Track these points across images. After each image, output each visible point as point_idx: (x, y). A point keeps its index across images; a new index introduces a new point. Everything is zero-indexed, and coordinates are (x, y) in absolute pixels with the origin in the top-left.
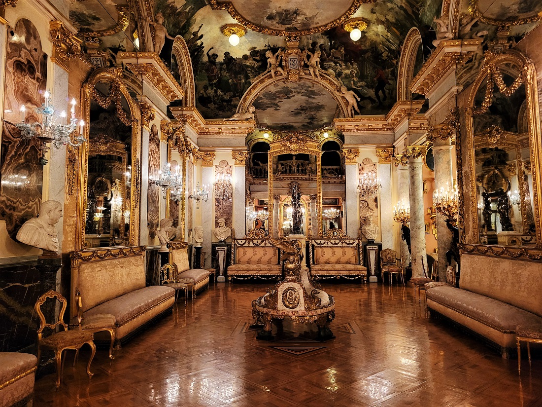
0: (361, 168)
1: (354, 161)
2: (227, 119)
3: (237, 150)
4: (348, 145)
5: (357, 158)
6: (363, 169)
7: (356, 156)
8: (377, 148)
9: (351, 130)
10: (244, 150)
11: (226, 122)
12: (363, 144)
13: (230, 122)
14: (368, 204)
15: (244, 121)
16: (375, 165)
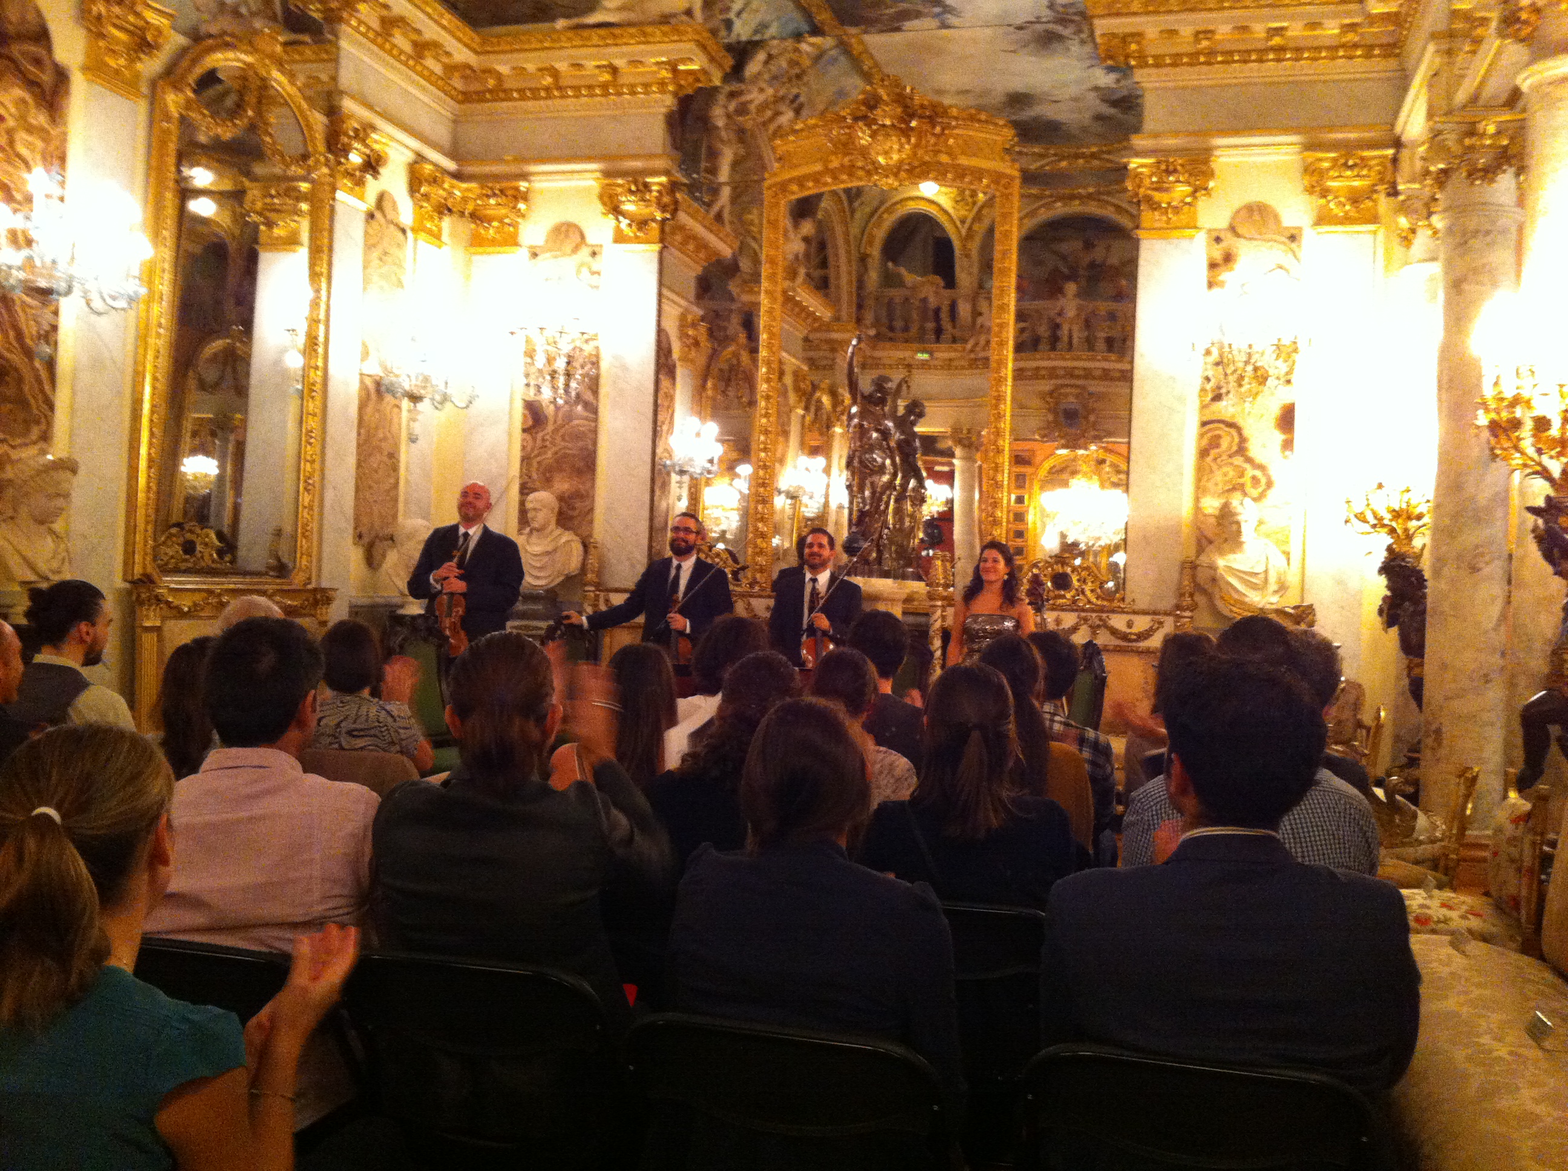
0: (1218, 255)
1: (1183, 218)
2: (575, 21)
3: (623, 174)
4: (1156, 135)
5: (1202, 203)
6: (1228, 258)
7: (1195, 191)
8: (1309, 147)
9: (1176, 61)
10: (655, 173)
11: (570, 34)
12: (1236, 132)
13: (586, 33)
14: (1243, 440)
15: (649, 29)
16: (1293, 238)
